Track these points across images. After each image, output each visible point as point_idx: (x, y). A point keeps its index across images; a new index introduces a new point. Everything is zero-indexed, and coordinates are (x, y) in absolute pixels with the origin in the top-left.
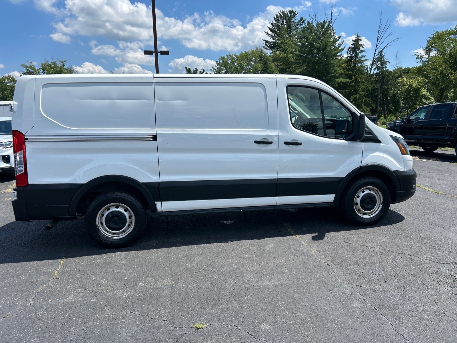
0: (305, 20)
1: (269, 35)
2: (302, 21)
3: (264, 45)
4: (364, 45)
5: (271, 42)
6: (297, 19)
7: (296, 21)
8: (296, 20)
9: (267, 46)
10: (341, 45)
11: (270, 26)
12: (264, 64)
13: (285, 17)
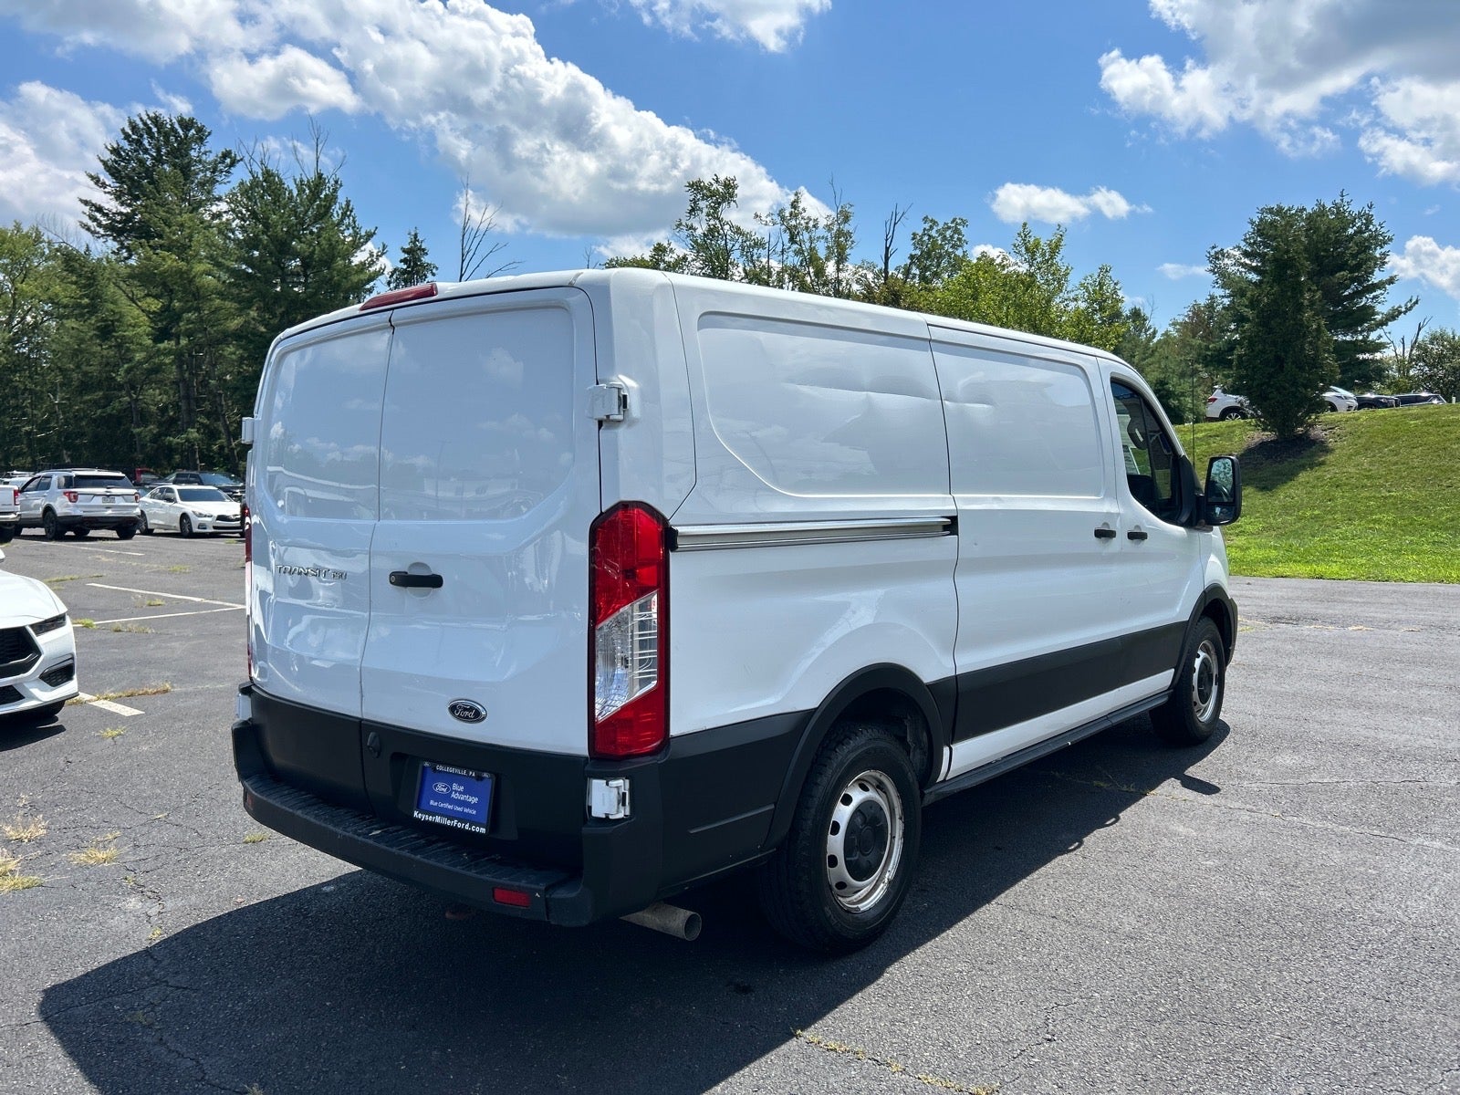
0: (239, 161)
1: (104, 185)
2: (228, 161)
3: (87, 220)
4: (437, 268)
5: (113, 214)
6: (210, 152)
7: (211, 158)
8: (205, 153)
9: (100, 225)
10: (377, 259)
11: (108, 156)
12: (85, 286)
13: (166, 136)
